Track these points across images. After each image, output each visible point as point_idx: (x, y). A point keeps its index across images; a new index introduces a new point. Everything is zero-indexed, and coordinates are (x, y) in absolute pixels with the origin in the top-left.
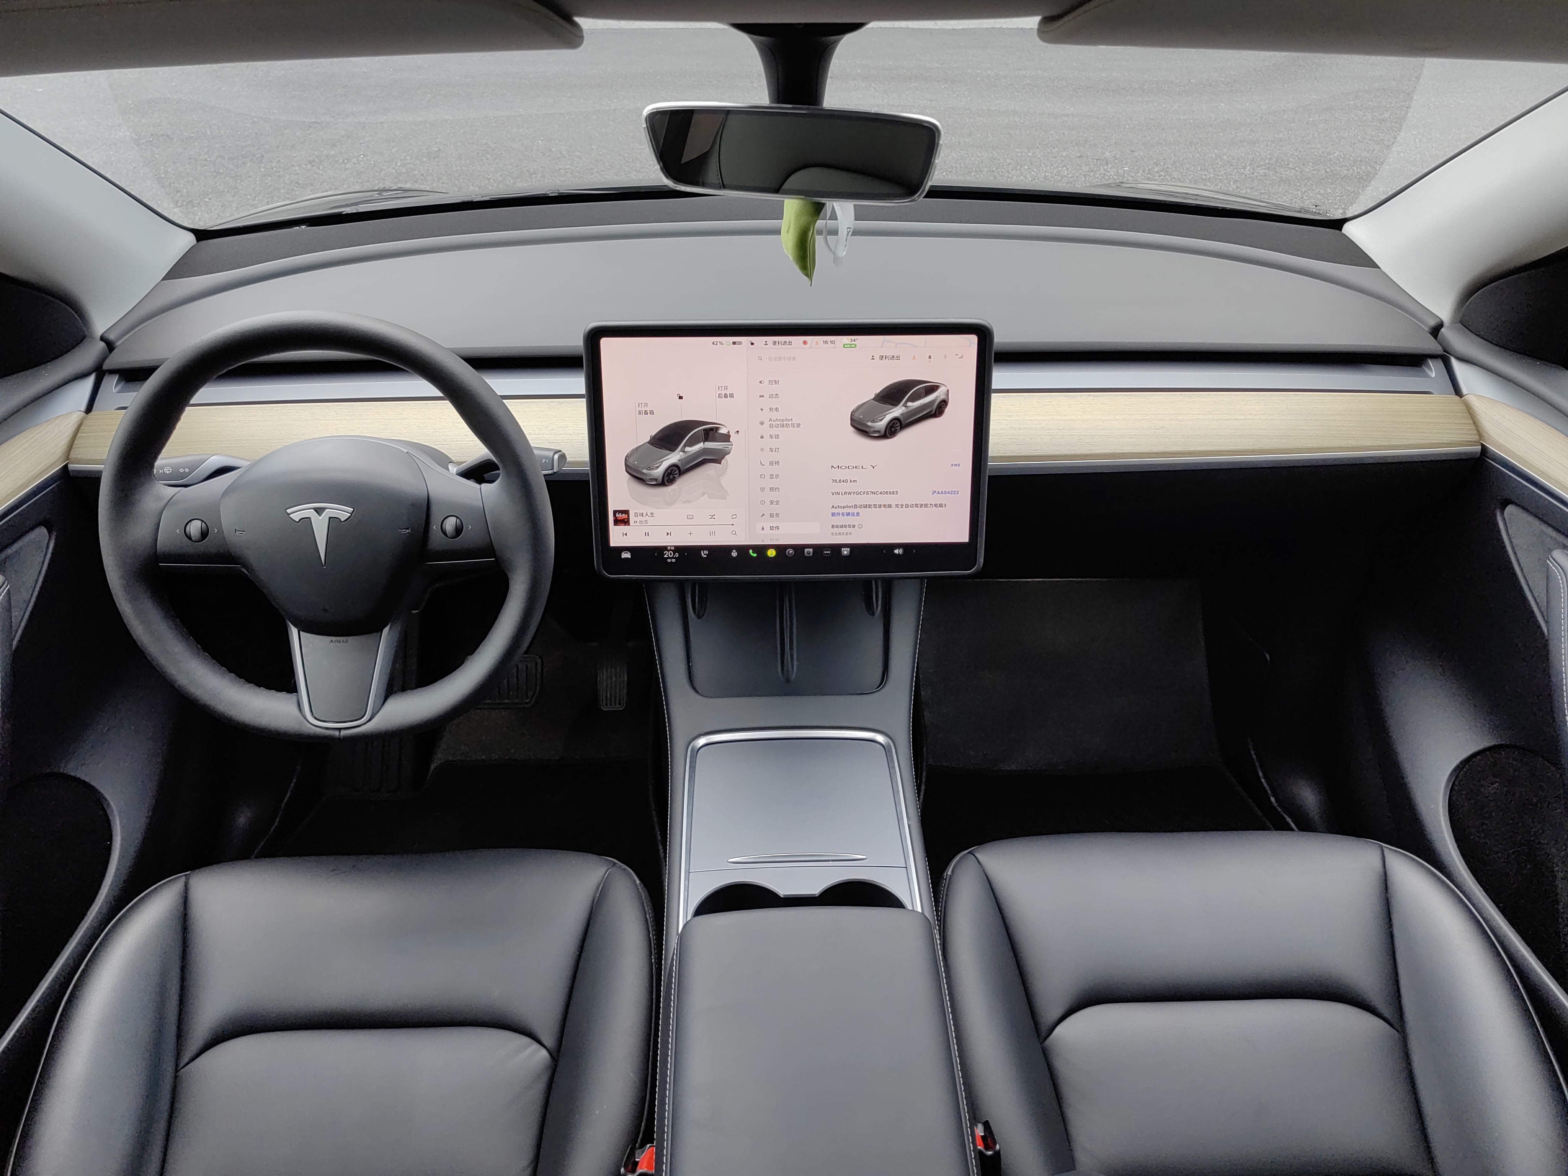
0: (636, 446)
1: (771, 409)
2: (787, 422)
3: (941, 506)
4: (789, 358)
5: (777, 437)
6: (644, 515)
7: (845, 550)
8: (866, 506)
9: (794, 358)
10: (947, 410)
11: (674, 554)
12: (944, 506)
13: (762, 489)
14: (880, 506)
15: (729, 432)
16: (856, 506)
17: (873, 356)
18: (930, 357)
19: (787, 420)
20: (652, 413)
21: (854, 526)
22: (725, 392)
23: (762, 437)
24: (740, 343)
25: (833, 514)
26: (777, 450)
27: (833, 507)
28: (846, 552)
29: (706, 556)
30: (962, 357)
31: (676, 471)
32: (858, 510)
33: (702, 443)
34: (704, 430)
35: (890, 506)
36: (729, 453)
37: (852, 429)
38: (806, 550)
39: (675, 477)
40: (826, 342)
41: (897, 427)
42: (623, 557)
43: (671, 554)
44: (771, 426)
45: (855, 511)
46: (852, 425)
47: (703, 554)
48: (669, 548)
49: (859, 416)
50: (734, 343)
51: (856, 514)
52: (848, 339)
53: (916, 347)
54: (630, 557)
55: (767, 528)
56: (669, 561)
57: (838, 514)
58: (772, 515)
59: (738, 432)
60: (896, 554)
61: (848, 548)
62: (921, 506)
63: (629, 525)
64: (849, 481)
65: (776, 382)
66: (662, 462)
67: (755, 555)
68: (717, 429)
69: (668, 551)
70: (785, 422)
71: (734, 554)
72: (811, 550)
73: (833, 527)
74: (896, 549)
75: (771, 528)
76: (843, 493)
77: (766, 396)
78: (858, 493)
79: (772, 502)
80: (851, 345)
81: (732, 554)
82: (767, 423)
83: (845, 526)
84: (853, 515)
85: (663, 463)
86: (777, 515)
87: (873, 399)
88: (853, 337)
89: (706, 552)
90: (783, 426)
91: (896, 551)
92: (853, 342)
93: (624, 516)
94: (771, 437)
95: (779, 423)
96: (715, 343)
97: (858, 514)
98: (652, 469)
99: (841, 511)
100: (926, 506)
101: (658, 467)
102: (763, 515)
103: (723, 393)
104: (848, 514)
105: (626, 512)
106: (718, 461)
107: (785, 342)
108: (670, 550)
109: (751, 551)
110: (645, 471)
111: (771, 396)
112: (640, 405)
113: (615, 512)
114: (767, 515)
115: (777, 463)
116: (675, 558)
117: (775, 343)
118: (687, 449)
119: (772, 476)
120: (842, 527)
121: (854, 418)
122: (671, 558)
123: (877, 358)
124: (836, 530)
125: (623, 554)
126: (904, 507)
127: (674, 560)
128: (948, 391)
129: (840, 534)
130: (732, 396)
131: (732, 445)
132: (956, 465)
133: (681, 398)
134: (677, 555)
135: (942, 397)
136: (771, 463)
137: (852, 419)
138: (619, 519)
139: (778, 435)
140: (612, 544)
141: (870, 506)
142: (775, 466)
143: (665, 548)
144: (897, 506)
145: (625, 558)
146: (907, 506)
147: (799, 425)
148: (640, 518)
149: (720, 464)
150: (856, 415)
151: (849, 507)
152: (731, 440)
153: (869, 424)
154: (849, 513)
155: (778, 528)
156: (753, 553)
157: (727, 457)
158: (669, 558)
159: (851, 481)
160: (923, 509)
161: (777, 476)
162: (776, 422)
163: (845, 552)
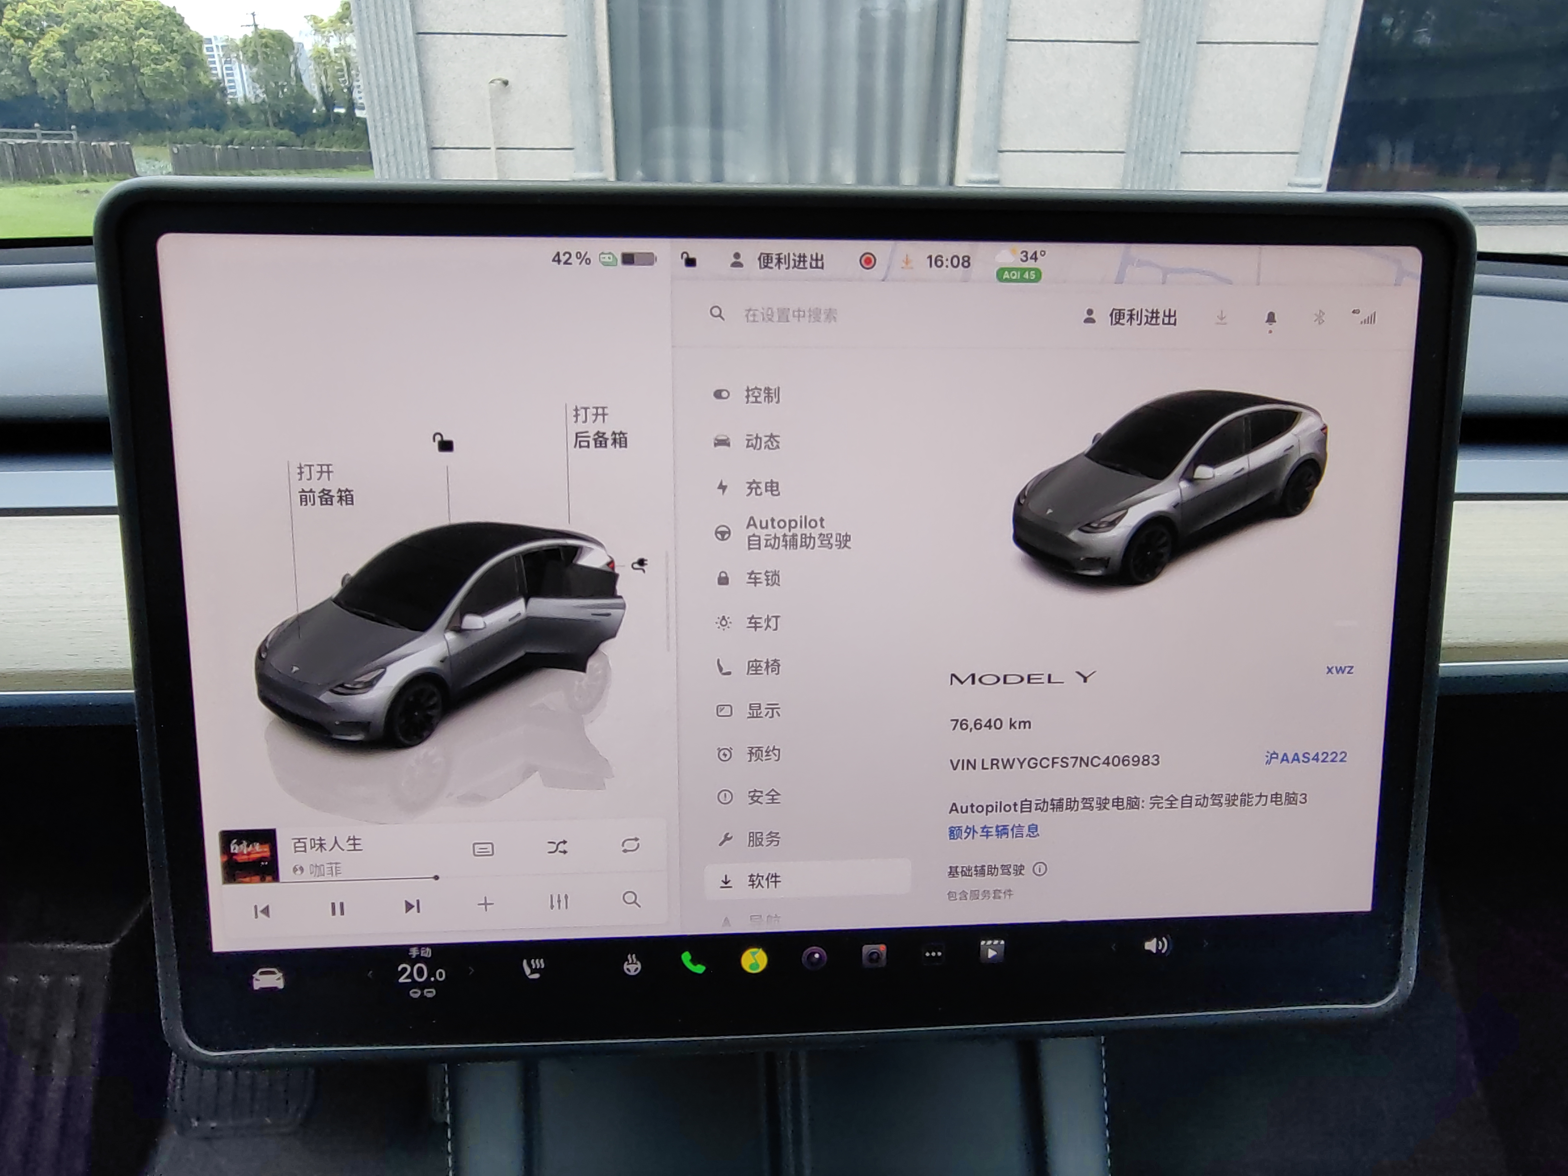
0: (290, 613)
1: (753, 486)
2: (808, 531)
3: (1291, 799)
4: (815, 315)
5: (773, 578)
6: (328, 847)
7: (992, 947)
8: (1058, 805)
9: (831, 315)
10: (1319, 492)
11: (432, 973)
12: (1300, 798)
13: (725, 754)
14: (1103, 804)
15: (611, 564)
16: (1026, 806)
17: (1090, 312)
18: (1271, 318)
19: (806, 522)
20: (346, 497)
21: (1019, 870)
22: (599, 426)
23: (723, 581)
24: (649, 259)
25: (954, 833)
26: (772, 623)
27: (954, 808)
28: (991, 950)
29: (536, 976)
30: (1371, 319)
31: (432, 695)
32: (1035, 817)
33: (521, 601)
34: (528, 556)
35: (1134, 803)
36: (613, 635)
37: (1017, 551)
38: (867, 949)
39: (430, 718)
40: (936, 261)
41: (1164, 545)
42: (257, 986)
43: (420, 972)
44: (754, 543)
45: (1025, 819)
46: (1019, 540)
47: (528, 971)
48: (414, 952)
49: (1039, 508)
50: (628, 259)
51: (1026, 831)
52: (1013, 252)
53: (1230, 283)
54: (280, 985)
55: (740, 881)
56: (415, 994)
57: (971, 831)
58: (755, 839)
59: (641, 562)
60: (1150, 952)
61: (1000, 938)
62: (1231, 800)
63: (276, 878)
64: (1006, 724)
65: (771, 394)
66: (384, 666)
67: (700, 969)
68: (574, 552)
69: (412, 963)
70: (798, 531)
71: (632, 967)
72: (882, 948)
73: (953, 872)
74: (1149, 939)
75: (754, 881)
76: (988, 764)
77: (738, 442)
78: (1034, 763)
79: (755, 797)
80: (1023, 270)
81: (626, 966)
82: (740, 533)
83: (992, 870)
84: (1018, 831)
85: (389, 669)
86: (774, 837)
87: (1089, 455)
88: (1031, 247)
89: (540, 963)
90: (792, 542)
91: (1151, 946)
92: (1031, 264)
93: (259, 850)
94: (754, 578)
95: (780, 533)
96: (563, 259)
97: (1033, 829)
98: (352, 691)
99: (978, 820)
100: (1246, 799)
101: (370, 685)
102: (727, 838)
103: (592, 429)
104: (1002, 831)
105: (268, 837)
106: (577, 662)
107: (802, 258)
108: (419, 959)
109: (686, 957)
110: (326, 697)
111: (754, 442)
112: (306, 470)
113: (227, 837)
114: (741, 838)
115: (774, 666)
116: (436, 985)
117: (765, 260)
118: (472, 621)
119: (755, 711)
120: (981, 871)
121: (1025, 515)
122: (422, 986)
123: (1102, 316)
124: (962, 883)
125: (256, 976)
126: (1178, 804)
127: (430, 993)
128: (1324, 429)
129: (975, 895)
130: (620, 440)
131: (623, 607)
132: (1340, 670)
133: (446, 446)
134: (441, 975)
135: (1306, 450)
136: (754, 667)
137: (1018, 520)
138: (240, 859)
139: (776, 574)
140: (219, 946)
141: (1071, 804)
142: (766, 678)
143: (400, 953)
144: (1156, 801)
145: (264, 990)
146: (1187, 802)
147: (844, 541)
148: (314, 856)
149: (583, 669)
150: (1034, 506)
151: (1007, 808)
152: (620, 589)
153: (1074, 536)
154: (1005, 827)
155: (774, 878)
156: (694, 961)
157: (607, 647)
158: (414, 984)
159: (1012, 725)
160: (1238, 809)
161: (773, 708)
162: (770, 531)
163: (991, 953)
